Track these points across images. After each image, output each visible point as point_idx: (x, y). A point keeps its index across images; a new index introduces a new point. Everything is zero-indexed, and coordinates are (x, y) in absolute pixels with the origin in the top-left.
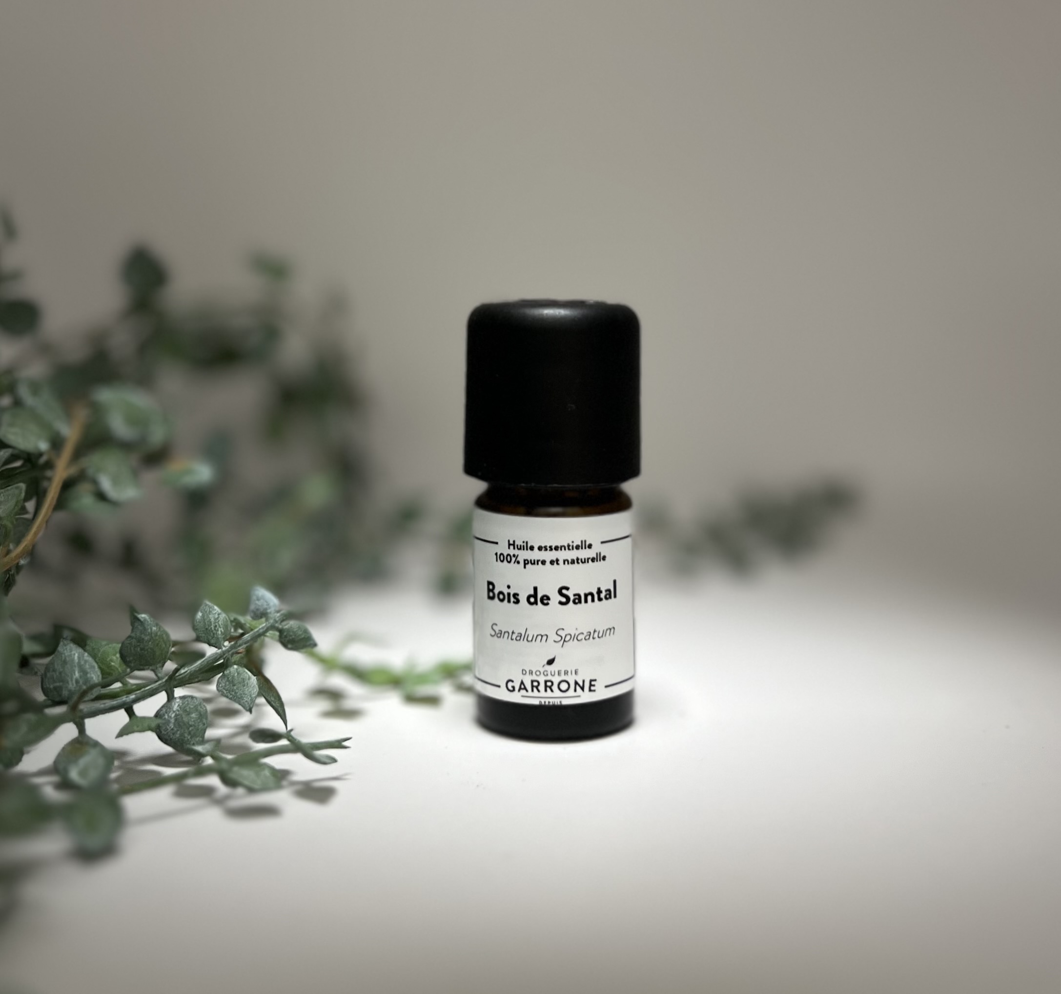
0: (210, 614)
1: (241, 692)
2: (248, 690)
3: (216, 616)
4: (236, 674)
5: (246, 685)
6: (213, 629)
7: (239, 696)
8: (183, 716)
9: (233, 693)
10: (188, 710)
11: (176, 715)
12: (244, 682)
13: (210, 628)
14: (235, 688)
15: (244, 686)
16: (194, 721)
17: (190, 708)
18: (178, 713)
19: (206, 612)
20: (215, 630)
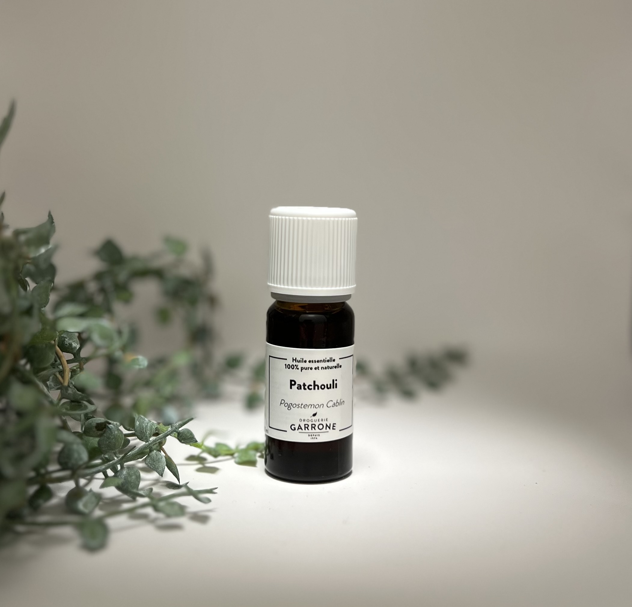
0: (143, 423)
1: (157, 466)
2: (161, 465)
3: (146, 425)
4: (155, 456)
5: (160, 462)
6: (144, 432)
7: (157, 468)
8: (128, 477)
9: (154, 466)
10: (131, 474)
11: (125, 477)
12: (159, 460)
13: (143, 431)
14: (155, 463)
15: (159, 462)
16: (134, 480)
17: (132, 473)
18: (125, 476)
19: (141, 422)
20: (145, 432)
